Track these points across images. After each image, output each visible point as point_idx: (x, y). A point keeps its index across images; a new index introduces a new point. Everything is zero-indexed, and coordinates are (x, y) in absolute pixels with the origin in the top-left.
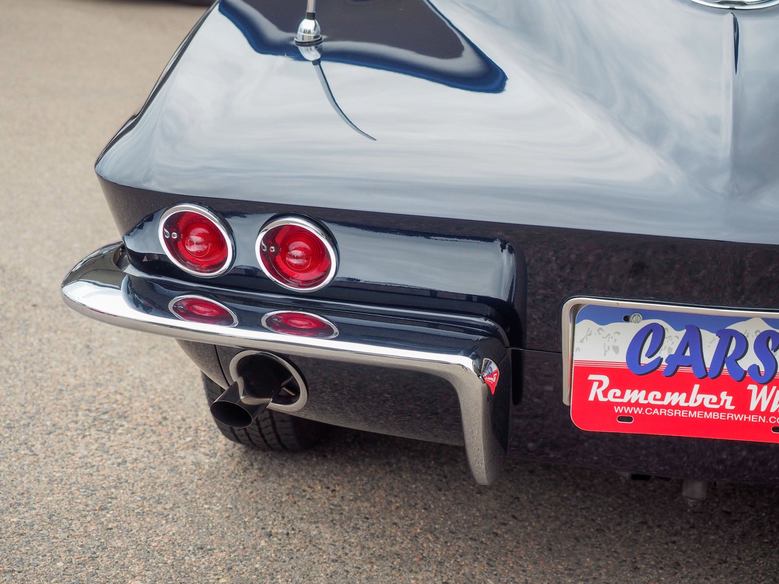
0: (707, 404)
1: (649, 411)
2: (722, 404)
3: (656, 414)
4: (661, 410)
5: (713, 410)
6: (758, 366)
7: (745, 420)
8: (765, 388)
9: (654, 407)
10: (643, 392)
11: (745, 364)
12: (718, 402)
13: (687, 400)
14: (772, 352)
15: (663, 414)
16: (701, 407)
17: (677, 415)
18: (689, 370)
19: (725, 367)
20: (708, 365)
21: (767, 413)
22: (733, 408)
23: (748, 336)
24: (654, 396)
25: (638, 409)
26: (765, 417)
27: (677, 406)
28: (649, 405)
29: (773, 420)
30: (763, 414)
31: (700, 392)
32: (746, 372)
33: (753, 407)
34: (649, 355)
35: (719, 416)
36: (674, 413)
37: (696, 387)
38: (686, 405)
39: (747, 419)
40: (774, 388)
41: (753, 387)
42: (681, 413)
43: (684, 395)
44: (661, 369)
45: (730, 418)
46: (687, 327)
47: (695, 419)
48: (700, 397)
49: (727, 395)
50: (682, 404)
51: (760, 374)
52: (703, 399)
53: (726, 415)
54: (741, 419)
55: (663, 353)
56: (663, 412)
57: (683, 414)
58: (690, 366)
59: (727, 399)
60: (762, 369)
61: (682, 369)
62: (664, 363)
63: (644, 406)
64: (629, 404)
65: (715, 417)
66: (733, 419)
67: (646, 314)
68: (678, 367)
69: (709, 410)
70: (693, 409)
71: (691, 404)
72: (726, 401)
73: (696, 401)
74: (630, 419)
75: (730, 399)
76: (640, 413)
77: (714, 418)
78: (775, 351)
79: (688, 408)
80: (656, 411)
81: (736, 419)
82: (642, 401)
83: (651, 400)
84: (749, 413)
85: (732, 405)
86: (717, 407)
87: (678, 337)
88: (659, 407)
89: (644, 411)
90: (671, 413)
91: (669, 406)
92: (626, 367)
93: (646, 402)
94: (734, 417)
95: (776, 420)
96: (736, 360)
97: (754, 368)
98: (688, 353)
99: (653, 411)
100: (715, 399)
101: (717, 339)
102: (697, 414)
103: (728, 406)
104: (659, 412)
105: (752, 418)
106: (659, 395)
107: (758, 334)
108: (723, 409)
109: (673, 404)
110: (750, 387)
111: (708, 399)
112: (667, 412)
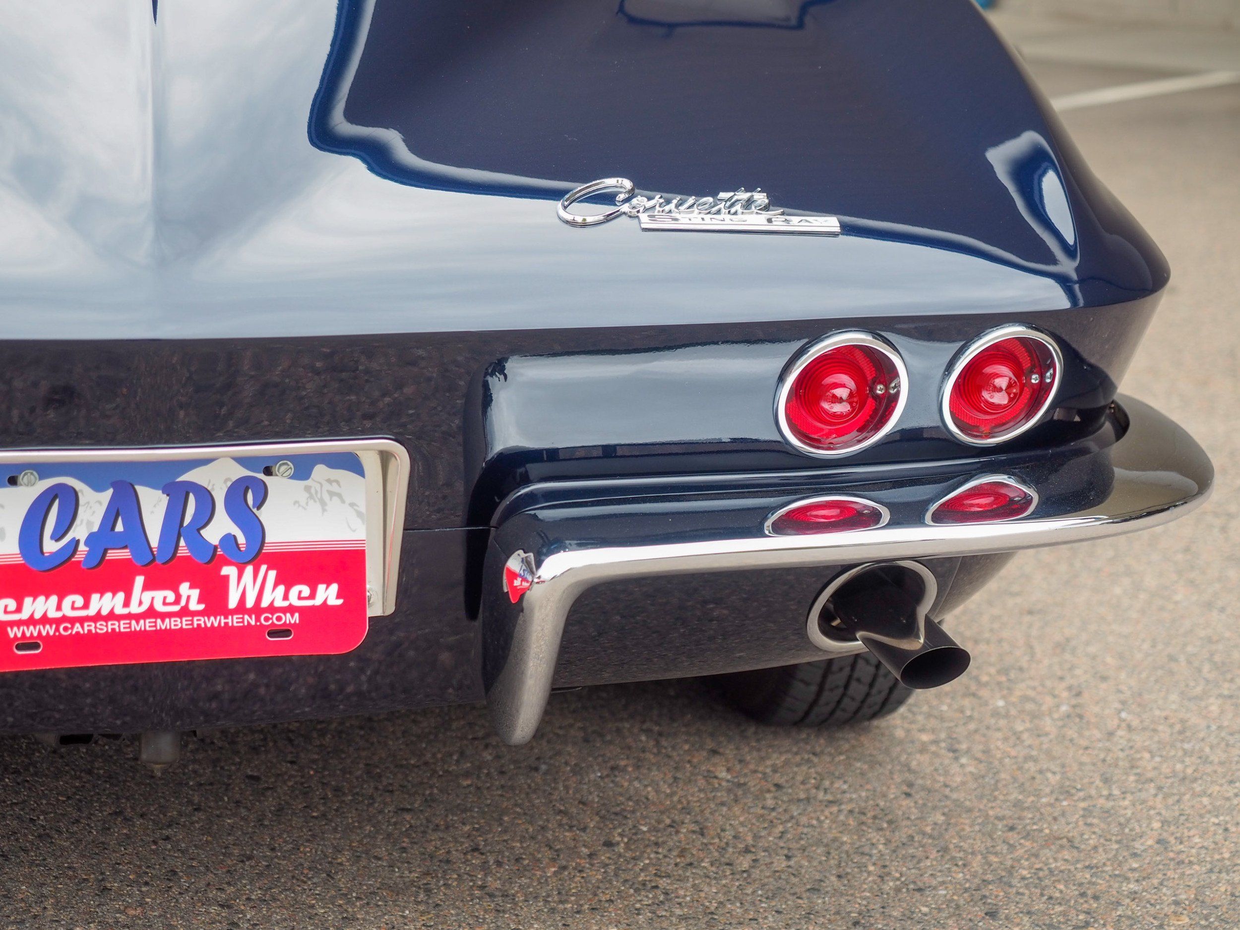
0: (159, 607)
1: (66, 629)
2: (183, 602)
3: (78, 633)
4: (86, 624)
5: (170, 615)
6: (235, 537)
7: (223, 625)
8: (249, 570)
9: (73, 621)
10: (54, 599)
11: (213, 534)
12: (177, 601)
13: (127, 604)
14: (255, 510)
15: (90, 631)
16: (151, 613)
17: (113, 630)
18: (125, 554)
19: (182, 543)
20: (154, 542)
21: (257, 610)
22: (201, 607)
23: (213, 489)
24: (72, 605)
25: (48, 627)
26: (253, 617)
27: (112, 616)
28: (65, 619)
29: (267, 619)
30: (249, 612)
31: (146, 587)
32: (216, 547)
33: (233, 603)
34: (58, 536)
35: (181, 622)
36: (107, 626)
37: (139, 581)
38: (125, 611)
39: (226, 624)
40: (264, 568)
41: (229, 571)
42: (119, 626)
43: (121, 596)
44: (80, 556)
45: (199, 625)
46: (114, 485)
47: (144, 633)
48: (147, 596)
49: (191, 587)
50: (120, 610)
51: (239, 549)
52: (153, 598)
53: (192, 620)
54: (216, 625)
55: (80, 531)
56: (89, 627)
57: (122, 627)
58: (125, 547)
59: (190, 594)
60: (241, 539)
61: (112, 555)
62: (82, 547)
63: (58, 622)
64: (31, 621)
65: (175, 625)
66: (203, 626)
67: (44, 470)
68: (105, 551)
69: (163, 616)
70: (137, 617)
71: (134, 609)
72: (189, 597)
73: (141, 603)
74: (36, 646)
75: (195, 593)
76: (51, 633)
77: (173, 627)
78: (259, 508)
79: (129, 616)
80: (77, 628)
81: (209, 625)
82: (53, 614)
83: (67, 611)
84: (227, 613)
85: (200, 601)
86: (176, 608)
87: (100, 503)
88: (82, 620)
89: (57, 629)
90: (102, 628)
91: (98, 617)
92: (20, 560)
93: (59, 615)
94: (205, 622)
95: (272, 619)
96: (198, 530)
97: (229, 539)
98: (119, 527)
99: (72, 628)
100: (171, 596)
101: (165, 499)
102: (146, 625)
103: (194, 606)
104: (83, 627)
105: (234, 621)
106: (79, 600)
107: (229, 484)
108: (185, 612)
109: (105, 612)
110: (226, 570)
111: (160, 598)
112: (96, 627)
